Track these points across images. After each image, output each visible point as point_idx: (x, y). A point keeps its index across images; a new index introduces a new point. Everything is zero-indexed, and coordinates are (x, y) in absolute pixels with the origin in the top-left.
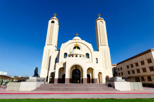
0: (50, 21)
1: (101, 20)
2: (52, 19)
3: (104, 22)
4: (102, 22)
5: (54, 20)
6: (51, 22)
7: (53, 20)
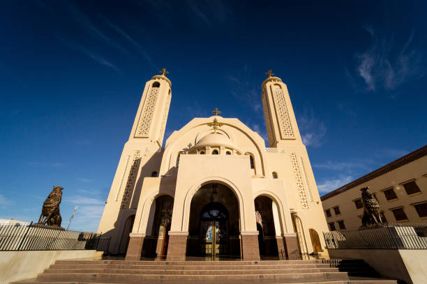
0: (150, 83)
1: (277, 82)
2: (155, 79)
3: (284, 86)
4: (278, 87)
5: (160, 81)
6: (151, 85)
7: (157, 80)
